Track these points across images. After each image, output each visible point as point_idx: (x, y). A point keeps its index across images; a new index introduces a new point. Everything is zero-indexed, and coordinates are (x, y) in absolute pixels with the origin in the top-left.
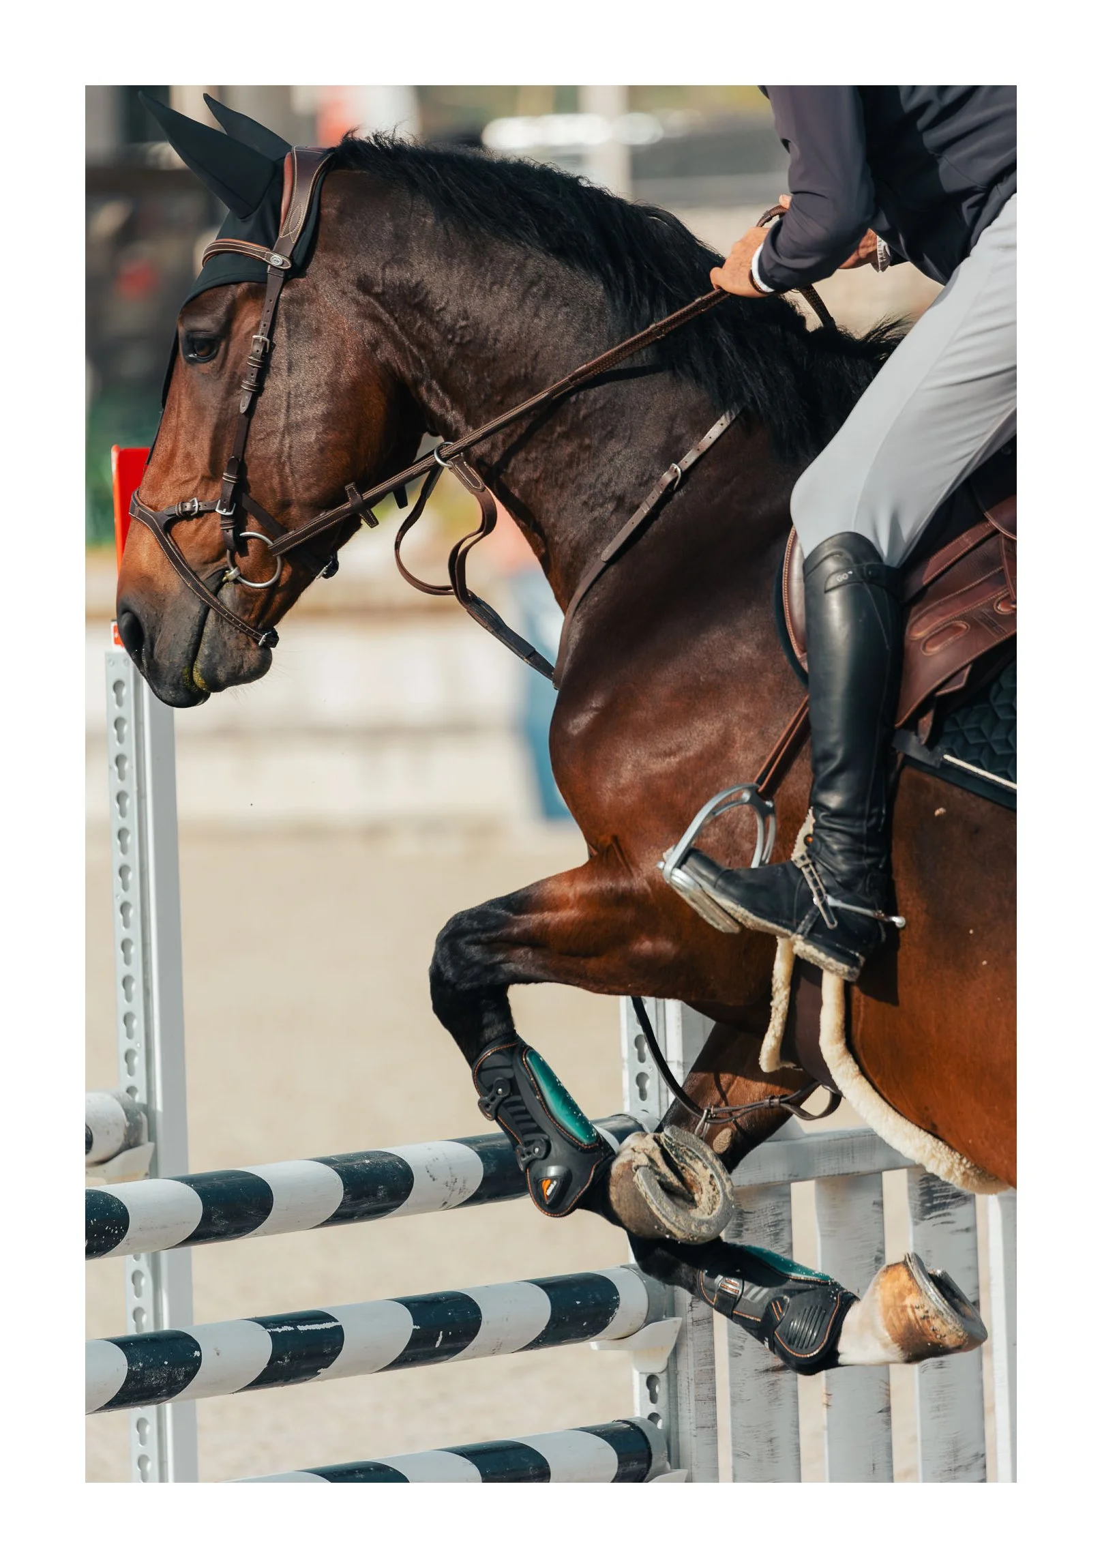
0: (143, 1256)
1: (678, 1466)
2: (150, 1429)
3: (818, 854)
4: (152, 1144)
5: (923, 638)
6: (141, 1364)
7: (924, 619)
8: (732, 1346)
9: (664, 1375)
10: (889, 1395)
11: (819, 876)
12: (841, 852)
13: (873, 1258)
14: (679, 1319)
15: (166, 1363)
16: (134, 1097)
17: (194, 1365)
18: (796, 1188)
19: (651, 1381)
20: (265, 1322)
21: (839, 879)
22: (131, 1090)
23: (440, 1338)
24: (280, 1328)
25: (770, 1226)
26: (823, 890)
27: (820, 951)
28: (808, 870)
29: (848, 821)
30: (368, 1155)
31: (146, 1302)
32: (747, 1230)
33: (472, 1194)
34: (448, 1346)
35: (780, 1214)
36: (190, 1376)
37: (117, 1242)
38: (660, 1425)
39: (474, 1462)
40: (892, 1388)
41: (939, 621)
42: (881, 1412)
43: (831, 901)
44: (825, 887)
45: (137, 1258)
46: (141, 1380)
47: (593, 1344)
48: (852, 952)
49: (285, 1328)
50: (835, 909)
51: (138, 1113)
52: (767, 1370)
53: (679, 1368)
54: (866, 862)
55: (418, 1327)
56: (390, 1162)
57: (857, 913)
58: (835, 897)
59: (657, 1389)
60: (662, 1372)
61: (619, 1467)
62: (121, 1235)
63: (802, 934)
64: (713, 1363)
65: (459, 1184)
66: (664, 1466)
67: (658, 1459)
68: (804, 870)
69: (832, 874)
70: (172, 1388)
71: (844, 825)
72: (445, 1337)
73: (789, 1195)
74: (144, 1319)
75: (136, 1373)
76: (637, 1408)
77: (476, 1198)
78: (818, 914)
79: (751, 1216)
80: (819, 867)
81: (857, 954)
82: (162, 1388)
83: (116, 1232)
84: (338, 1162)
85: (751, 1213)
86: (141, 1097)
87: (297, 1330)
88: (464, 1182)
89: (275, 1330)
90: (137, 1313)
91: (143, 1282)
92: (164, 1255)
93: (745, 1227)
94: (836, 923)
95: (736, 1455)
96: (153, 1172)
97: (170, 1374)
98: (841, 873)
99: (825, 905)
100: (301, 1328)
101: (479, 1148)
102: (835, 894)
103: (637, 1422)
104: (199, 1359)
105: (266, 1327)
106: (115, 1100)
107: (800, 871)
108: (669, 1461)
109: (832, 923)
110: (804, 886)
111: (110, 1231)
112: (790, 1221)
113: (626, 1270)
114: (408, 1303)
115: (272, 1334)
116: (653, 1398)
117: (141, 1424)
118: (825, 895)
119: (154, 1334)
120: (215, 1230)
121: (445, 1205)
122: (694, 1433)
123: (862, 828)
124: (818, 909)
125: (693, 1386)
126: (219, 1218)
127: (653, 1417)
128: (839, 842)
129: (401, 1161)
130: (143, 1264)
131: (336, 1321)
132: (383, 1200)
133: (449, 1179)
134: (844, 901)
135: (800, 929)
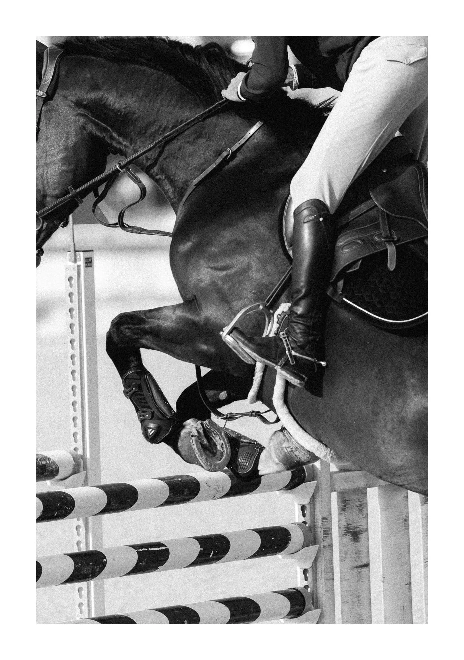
0: (81, 519)
1: (317, 607)
2: (84, 592)
3: (290, 333)
4: (85, 472)
5: (342, 245)
6: (80, 565)
7: (343, 237)
8: (341, 557)
9: (311, 569)
10: (410, 578)
11: (290, 342)
12: (300, 333)
13: (404, 520)
14: (318, 546)
15: (91, 564)
16: (77, 452)
17: (103, 565)
18: (369, 490)
19: (305, 572)
20: (134, 547)
21: (299, 344)
22: (76, 449)
23: (212, 553)
24: (141, 549)
25: (358, 506)
26: (291, 349)
27: (288, 373)
28: (285, 339)
29: (304, 320)
30: (180, 476)
31: (82, 538)
32: (348, 508)
33: (226, 493)
34: (215, 557)
35: (362, 501)
36: (102, 569)
37: (70, 513)
38: (309, 590)
39: (227, 606)
40: (412, 575)
41: (350, 239)
42: (407, 584)
43: (293, 353)
44: (291, 347)
45: (78, 520)
46: (80, 571)
47: (279, 556)
48: (302, 375)
49: (144, 549)
50: (295, 356)
51: (79, 459)
52: (356, 567)
53: (317, 566)
54: (311, 338)
55: (202, 549)
56: (190, 480)
57: (304, 359)
58: (296, 352)
59: (308, 575)
60: (310, 568)
61: (291, 608)
62: (72, 510)
63: (280, 366)
64: (332, 564)
65: (220, 489)
66: (311, 607)
67: (308, 604)
68: (284, 340)
69: (295, 341)
70: (94, 574)
71: (302, 321)
72: (214, 553)
73: (366, 493)
74: (81, 545)
75: (78, 568)
76: (299, 583)
77: (228, 495)
78: (287, 358)
79: (349, 502)
80: (290, 339)
81: (304, 376)
82: (90, 574)
83: (69, 509)
84: (166, 480)
85: (349, 501)
86: (80, 452)
87: (148, 550)
88: (223, 488)
89: (139, 550)
90: (78, 543)
91: (81, 530)
92: (90, 519)
93: (347, 507)
94: (295, 362)
95: (343, 603)
96: (86, 483)
97: (93, 569)
98: (300, 342)
99: (291, 354)
100: (150, 549)
101: (229, 474)
102: (295, 350)
103: (299, 589)
104: (106, 562)
105: (135, 549)
106: (69, 453)
107: (281, 340)
108: (313, 605)
109: (293, 362)
110: (282, 346)
111: (66, 508)
112: (367, 505)
113: (294, 525)
114: (197, 539)
115: (137, 552)
116: (306, 579)
117: (80, 590)
118: (291, 350)
119: (86, 552)
120: (113, 508)
121: (214, 498)
122: (324, 593)
123: (310, 323)
124: (287, 356)
125: (323, 573)
126: (114, 503)
127: (306, 587)
128: (299, 329)
129: (195, 479)
130: (81, 522)
131: (166, 546)
132: (187, 495)
133: (216, 487)
134: (299, 354)
135: (279, 364)
